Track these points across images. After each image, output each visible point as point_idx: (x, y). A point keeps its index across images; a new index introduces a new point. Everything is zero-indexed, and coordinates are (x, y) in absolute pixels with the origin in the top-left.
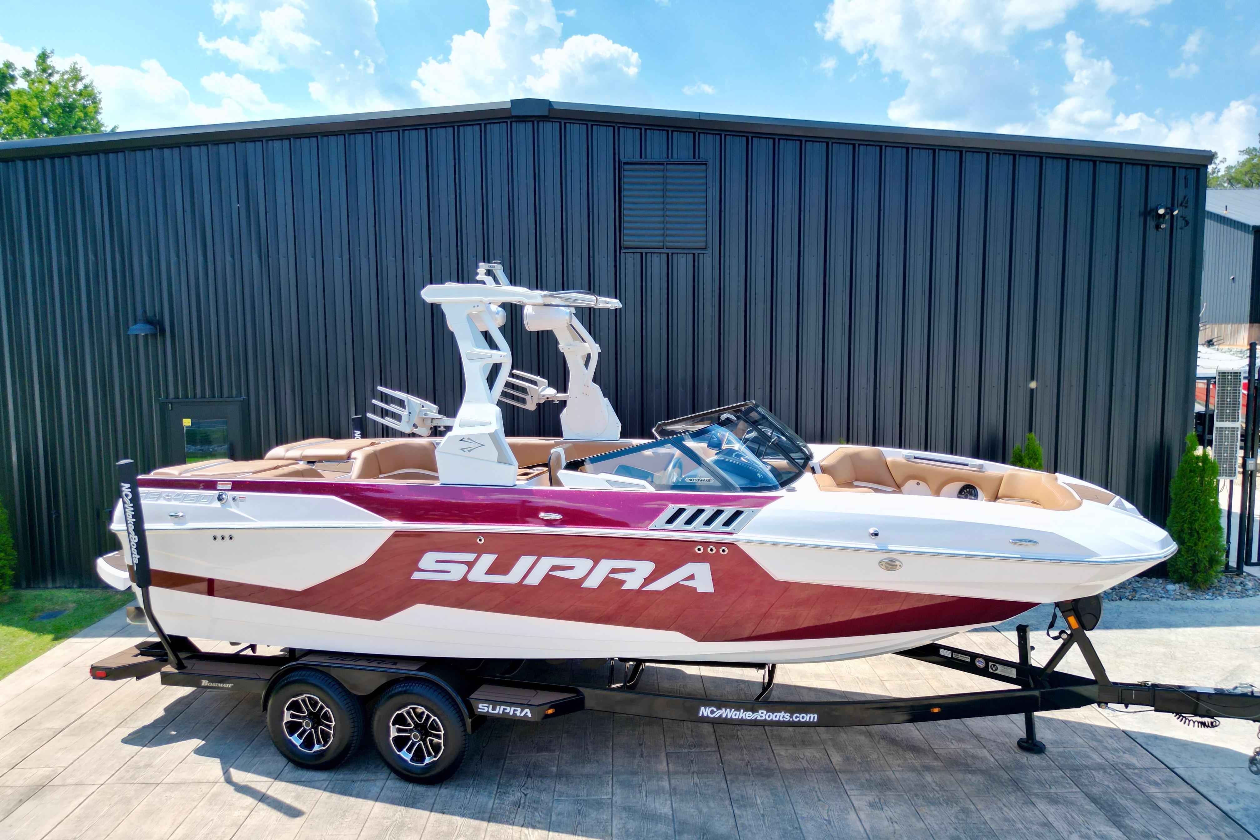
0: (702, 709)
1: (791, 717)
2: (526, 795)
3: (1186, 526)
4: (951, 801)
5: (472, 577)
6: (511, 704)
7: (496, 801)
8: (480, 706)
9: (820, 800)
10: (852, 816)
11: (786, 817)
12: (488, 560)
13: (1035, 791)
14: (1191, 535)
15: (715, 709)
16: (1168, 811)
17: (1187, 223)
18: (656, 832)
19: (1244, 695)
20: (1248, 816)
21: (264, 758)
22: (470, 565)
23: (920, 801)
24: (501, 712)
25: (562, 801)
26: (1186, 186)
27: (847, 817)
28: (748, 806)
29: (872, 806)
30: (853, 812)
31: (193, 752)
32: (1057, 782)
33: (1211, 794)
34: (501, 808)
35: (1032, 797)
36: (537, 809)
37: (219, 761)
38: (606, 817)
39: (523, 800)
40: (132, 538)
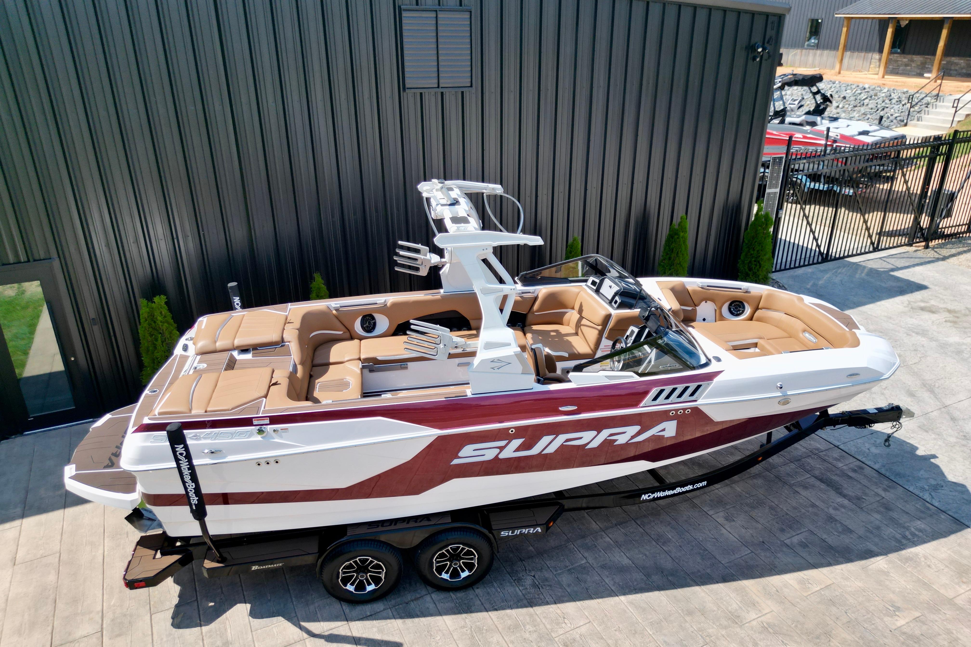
0: (643, 496)
1: (693, 487)
2: (534, 576)
3: (753, 259)
4: (760, 503)
5: (501, 456)
7: (521, 588)
8: (502, 533)
9: (699, 525)
10: (724, 531)
11: (693, 544)
12: (517, 443)
13: (792, 482)
14: (756, 265)
15: (651, 494)
16: (856, 478)
17: (769, 57)
18: (635, 580)
19: (888, 409)
20: (887, 470)
21: (316, 605)
22: (502, 448)
23: (746, 508)
24: (518, 533)
25: (559, 574)
26: (772, 29)
27: (722, 532)
28: (667, 542)
29: (727, 520)
30: (722, 528)
31: (250, 618)
32: (796, 472)
33: (864, 460)
34: (529, 593)
35: (794, 487)
36: (550, 586)
37: (283, 619)
38: (597, 578)
39: (536, 581)
40: (189, 486)
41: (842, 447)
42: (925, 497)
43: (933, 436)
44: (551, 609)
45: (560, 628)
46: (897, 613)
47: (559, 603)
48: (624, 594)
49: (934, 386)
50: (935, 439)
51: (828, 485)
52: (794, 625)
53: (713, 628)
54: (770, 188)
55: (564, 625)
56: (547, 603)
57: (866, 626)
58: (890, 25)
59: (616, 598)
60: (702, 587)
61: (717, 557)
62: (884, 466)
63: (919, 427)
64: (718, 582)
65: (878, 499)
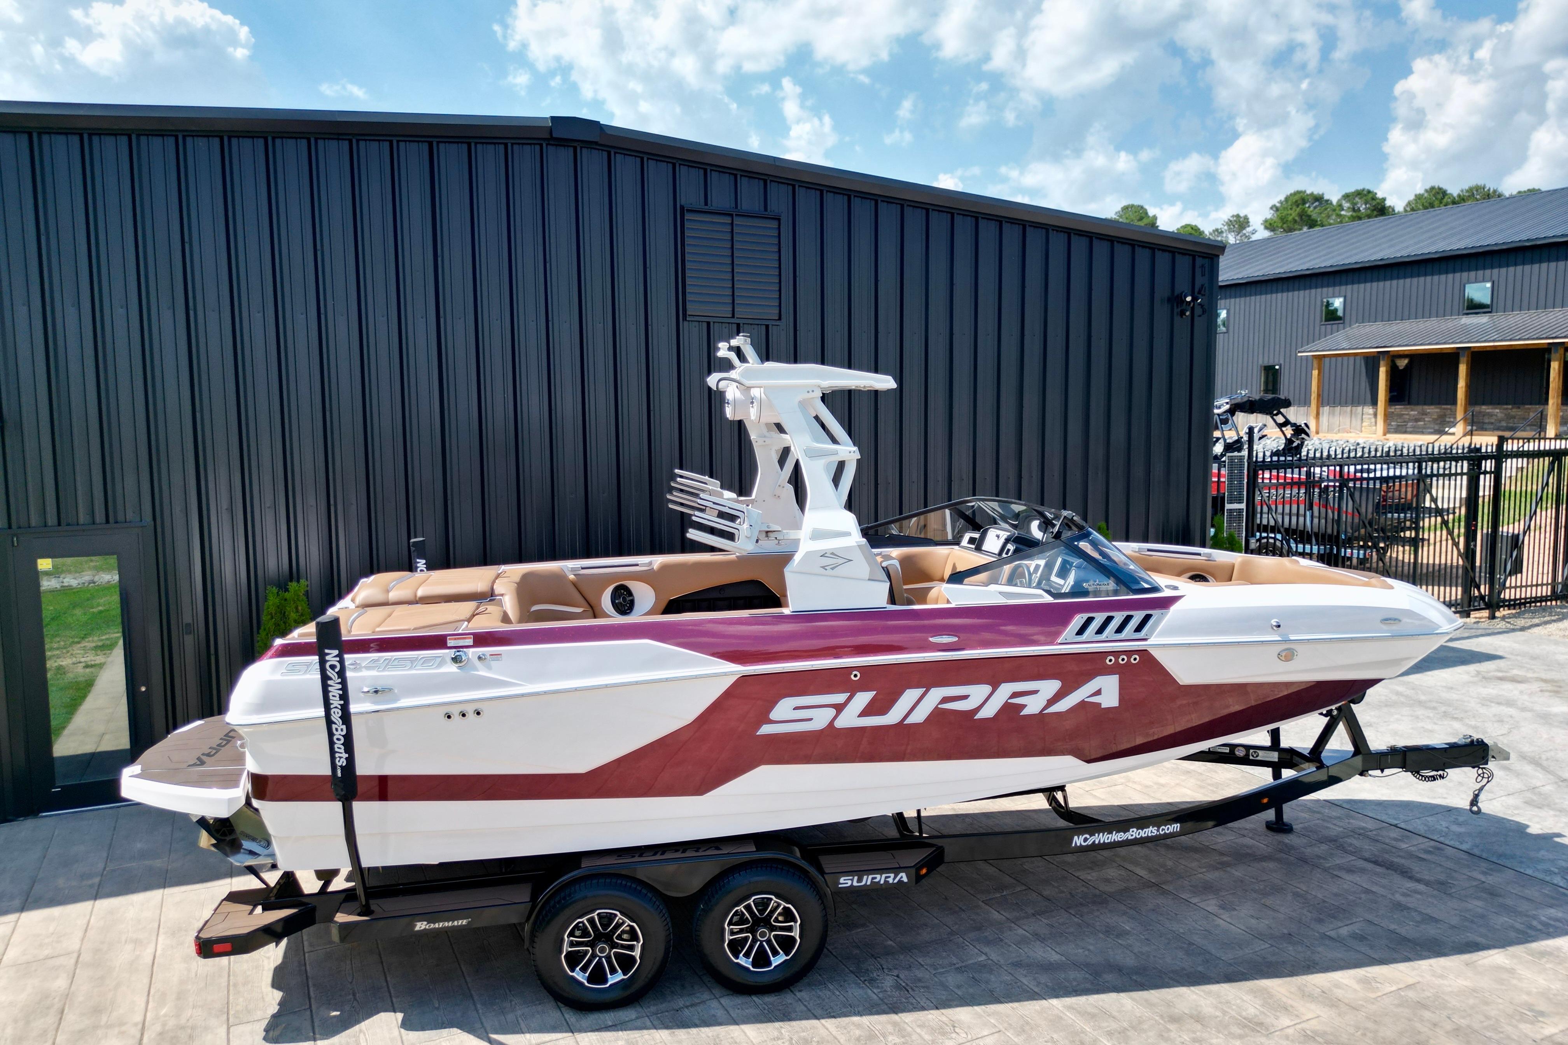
0: (1076, 838)
1: (1158, 831)
2: (898, 976)
4: (1276, 890)
5: (840, 723)
6: (881, 871)
8: (840, 880)
9: (1176, 914)
10: (1220, 921)
11: (1169, 936)
12: (863, 699)
13: (1327, 865)
15: (1088, 836)
16: (1432, 860)
17: (1204, 312)
18: (1074, 979)
19: (1465, 746)
20: (1483, 851)
22: (839, 708)
23: (1254, 895)
24: (869, 883)
25: (941, 974)
26: (1203, 275)
27: (1216, 923)
28: (1123, 934)
29: (1224, 909)
30: (1216, 918)
31: (402, 1030)
32: (1332, 854)
33: (1442, 839)
34: (889, 996)
35: (1331, 871)
36: (928, 987)
37: (459, 1031)
38: (1008, 978)
39: (901, 982)
40: (337, 730)
41: (1403, 825)
42: (1555, 882)
43: (1552, 813)
44: (930, 1016)
45: (948, 1039)
46: (1540, 1019)
47: (944, 1008)
48: (1057, 997)
49: (1540, 758)
50: (1555, 816)
51: (1388, 869)
52: (1359, 1033)
53: (1217, 1038)
54: (1230, 502)
55: (954, 1035)
56: (923, 1009)
57: (1488, 1034)
58: (1382, 363)
59: (1044, 1003)
60: (1192, 988)
61: (1213, 951)
62: (1478, 846)
63: (1526, 803)
64: (1218, 982)
65: (1475, 883)
